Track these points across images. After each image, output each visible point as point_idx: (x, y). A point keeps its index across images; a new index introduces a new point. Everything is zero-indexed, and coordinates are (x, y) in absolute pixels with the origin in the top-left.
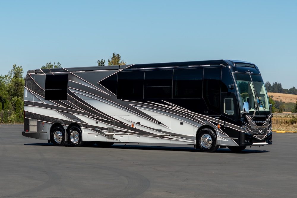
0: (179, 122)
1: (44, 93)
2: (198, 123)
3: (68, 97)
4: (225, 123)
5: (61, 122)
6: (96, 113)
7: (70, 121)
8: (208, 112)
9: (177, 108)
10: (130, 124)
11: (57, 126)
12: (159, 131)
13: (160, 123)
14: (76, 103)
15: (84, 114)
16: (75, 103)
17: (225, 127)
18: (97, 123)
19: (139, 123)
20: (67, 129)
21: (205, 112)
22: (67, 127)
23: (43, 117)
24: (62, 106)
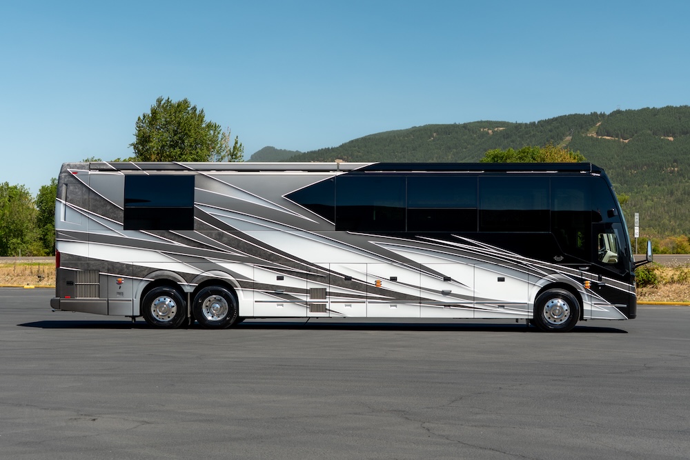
0: (495, 277)
1: (122, 214)
2: (538, 279)
3: (195, 225)
4: (600, 279)
5: (175, 278)
6: (277, 259)
7: (203, 274)
8: (562, 258)
9: (492, 250)
10: (372, 281)
11: (161, 285)
12: (445, 293)
13: (447, 279)
14: (220, 237)
15: (242, 261)
16: (218, 237)
17: (601, 286)
18: (280, 278)
19: (394, 279)
20: (192, 291)
21: (555, 258)
22: (194, 288)
23: (118, 265)
24: (176, 244)
